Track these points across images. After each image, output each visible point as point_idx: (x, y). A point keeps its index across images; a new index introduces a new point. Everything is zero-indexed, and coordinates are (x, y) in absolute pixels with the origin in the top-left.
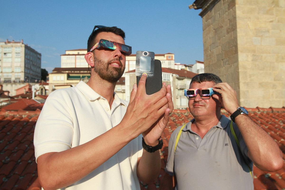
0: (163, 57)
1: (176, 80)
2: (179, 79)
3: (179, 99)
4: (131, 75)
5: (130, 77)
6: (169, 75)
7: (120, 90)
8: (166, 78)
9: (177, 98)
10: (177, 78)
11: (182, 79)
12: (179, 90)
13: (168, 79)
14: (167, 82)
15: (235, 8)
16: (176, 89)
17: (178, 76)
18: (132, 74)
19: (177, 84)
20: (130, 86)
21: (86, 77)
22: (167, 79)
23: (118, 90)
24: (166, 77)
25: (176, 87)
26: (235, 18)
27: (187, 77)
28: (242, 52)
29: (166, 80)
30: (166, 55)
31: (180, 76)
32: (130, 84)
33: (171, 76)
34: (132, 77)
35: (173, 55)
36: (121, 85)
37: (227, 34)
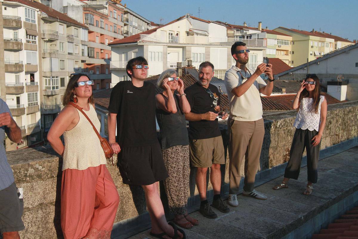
1: (43, 21)
2: (45, 20)
3: (47, 60)
6: (34, 11)
9: (44, 58)
11: (51, 22)
12: (45, 41)
13: (33, 19)
14: (31, 25)
16: (42, 39)
17: (45, 15)
19: (43, 31)
22: (30, 18)
24: (29, 14)
25: (43, 37)
27: (59, 19)
29: (29, 20)
31: (48, 16)
33: (36, 13)
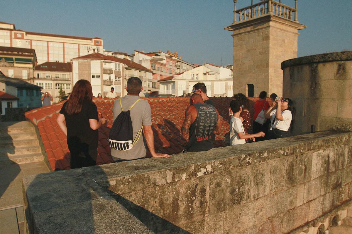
0: (89, 41)
1: (125, 69)
2: (127, 69)
4: (80, 63)
5: (79, 64)
7: (49, 77)
8: (117, 68)
10: (125, 68)
11: (130, 69)
13: (119, 69)
14: (118, 72)
15: (269, 42)
16: (124, 79)
17: (126, 66)
18: (81, 61)
19: (126, 74)
20: (79, 74)
21: (3, 59)
23: (47, 77)
24: (117, 66)
26: (268, 47)
27: (135, 68)
28: (271, 67)
29: (117, 69)
30: (93, 40)
31: (128, 66)
32: (79, 72)
33: (121, 65)
34: (81, 64)
35: (102, 40)
36: (51, 72)
37: (260, 55)
